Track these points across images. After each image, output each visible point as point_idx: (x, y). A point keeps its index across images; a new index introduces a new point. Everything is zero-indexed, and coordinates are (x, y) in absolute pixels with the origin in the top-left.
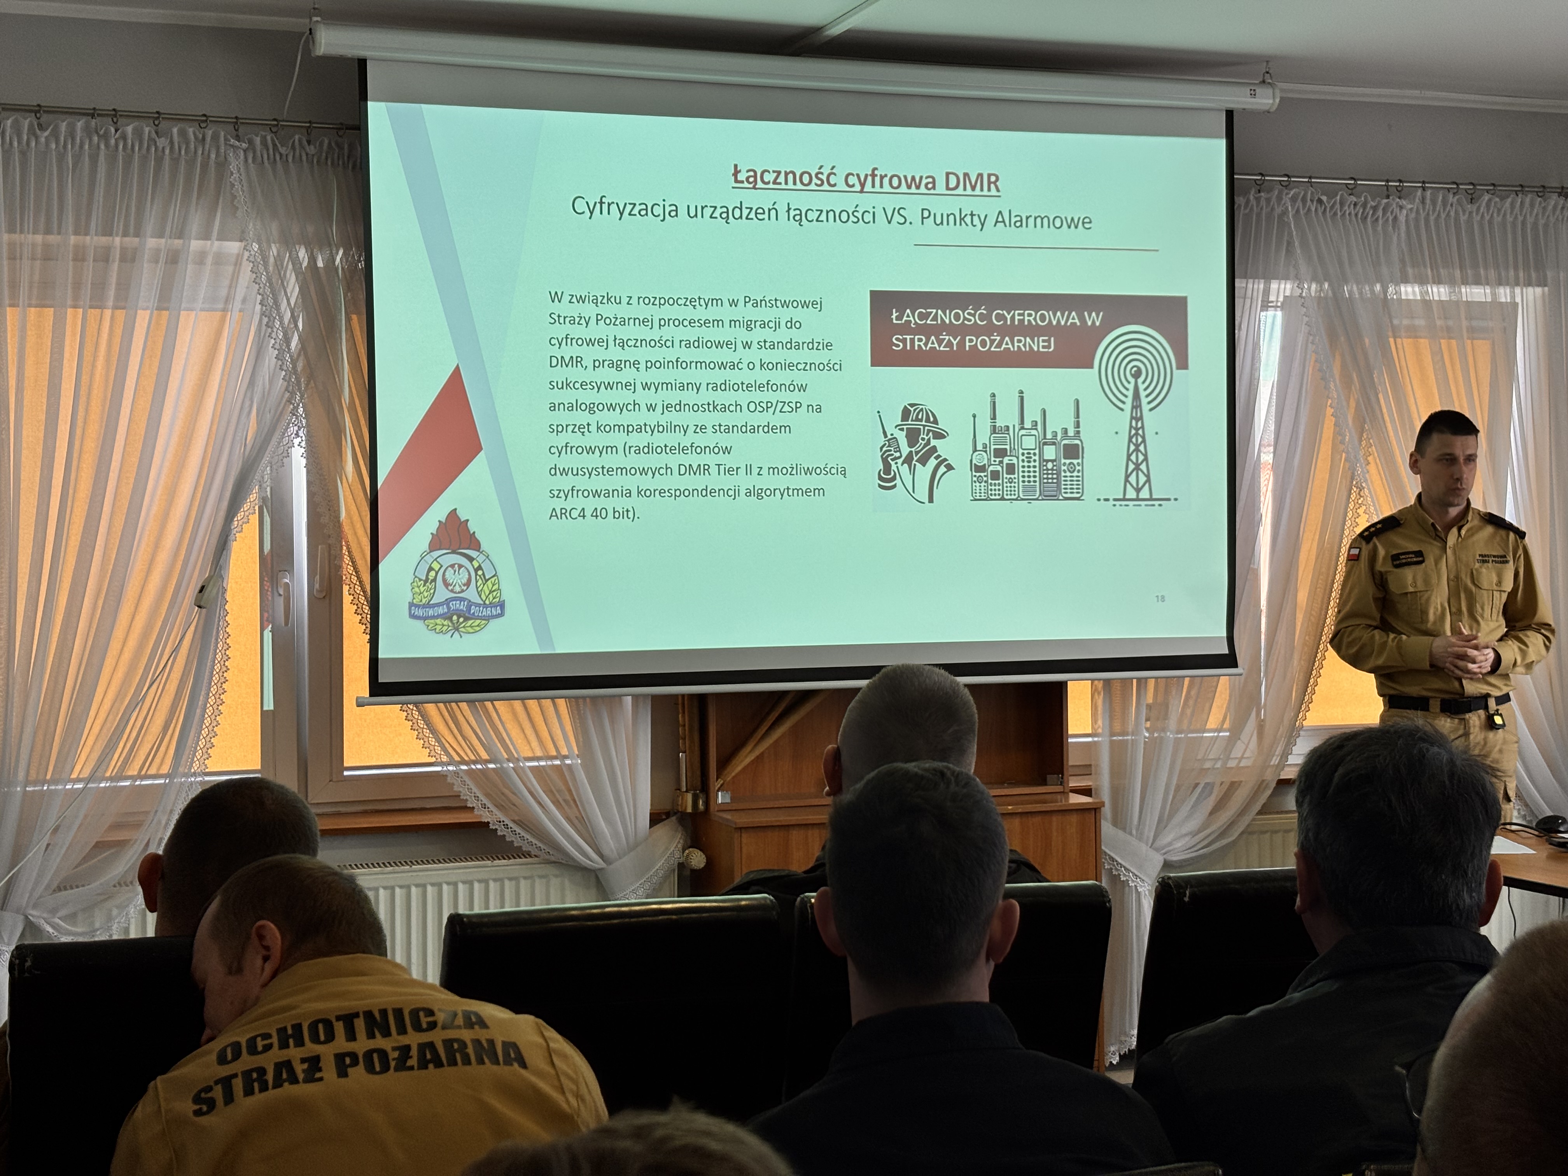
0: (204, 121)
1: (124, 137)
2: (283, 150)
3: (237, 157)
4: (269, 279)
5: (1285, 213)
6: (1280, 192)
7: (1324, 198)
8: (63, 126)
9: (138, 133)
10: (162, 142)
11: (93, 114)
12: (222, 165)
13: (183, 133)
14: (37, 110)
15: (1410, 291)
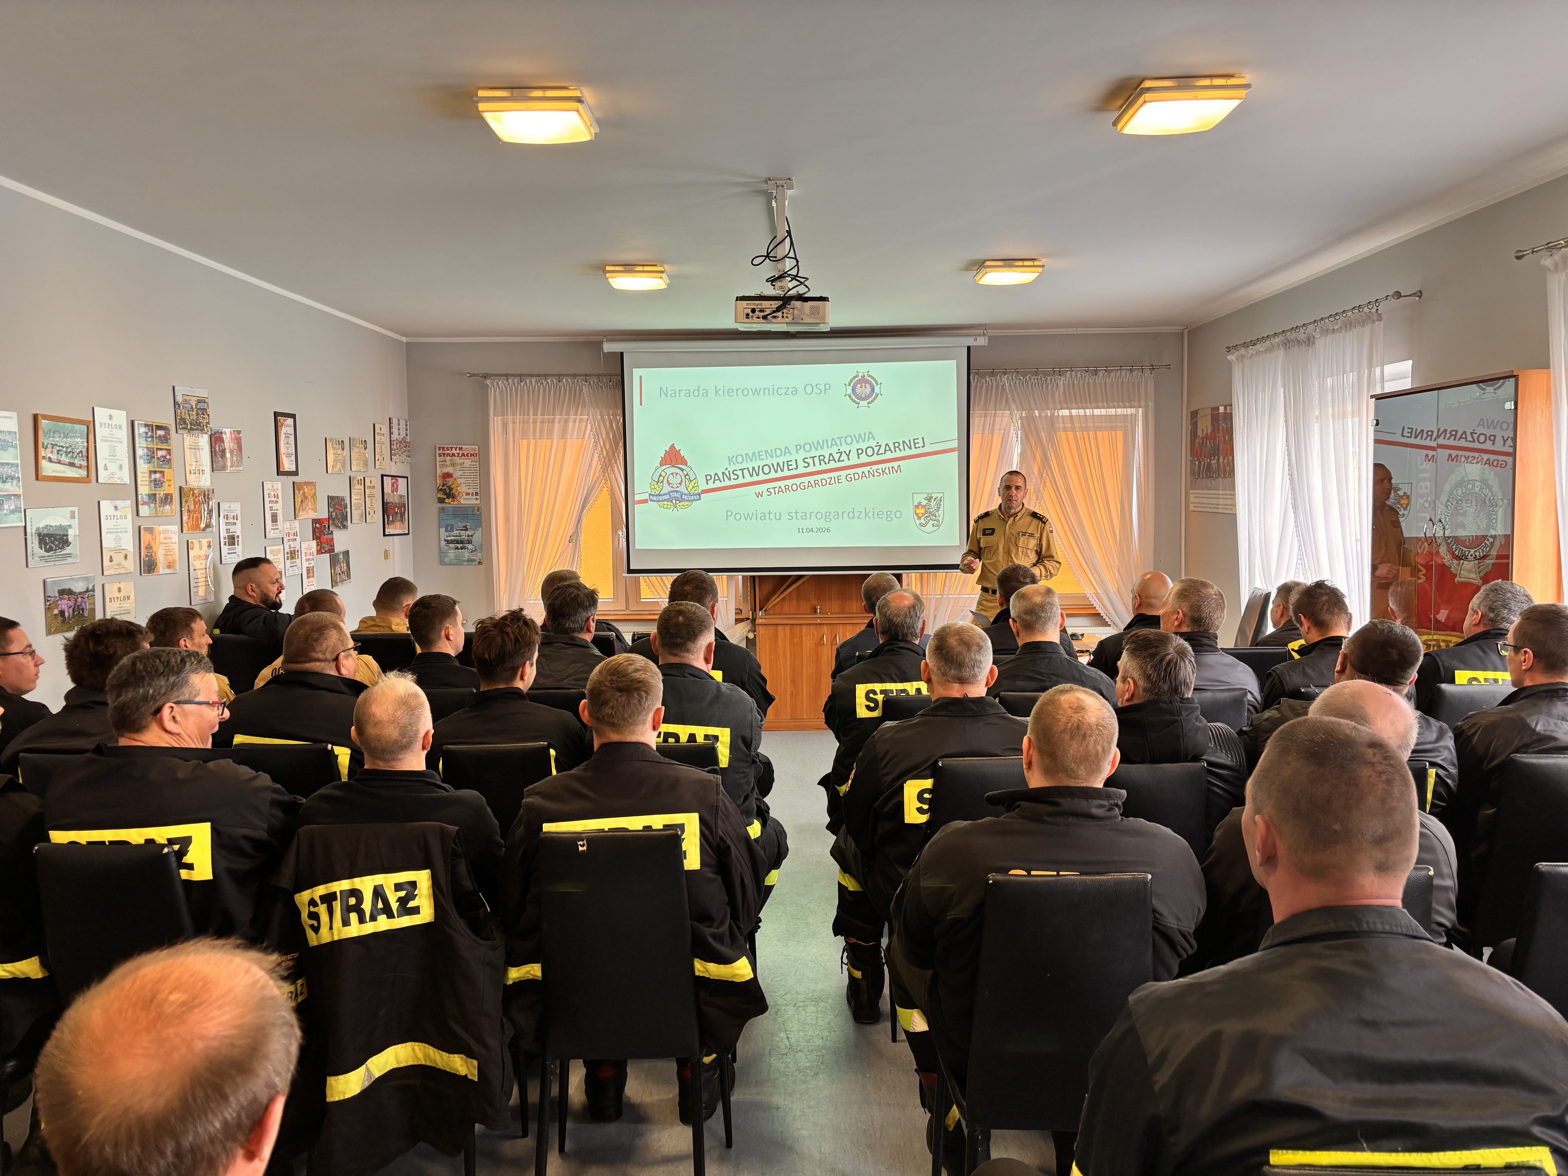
0: (575, 376)
1: (548, 383)
2: (601, 385)
3: (585, 387)
4: (596, 430)
5: (1004, 384)
6: (1001, 377)
7: (1021, 378)
8: (528, 381)
9: (552, 381)
10: (560, 384)
11: (539, 375)
12: (581, 391)
13: (567, 380)
14: (521, 375)
15: (1065, 412)
